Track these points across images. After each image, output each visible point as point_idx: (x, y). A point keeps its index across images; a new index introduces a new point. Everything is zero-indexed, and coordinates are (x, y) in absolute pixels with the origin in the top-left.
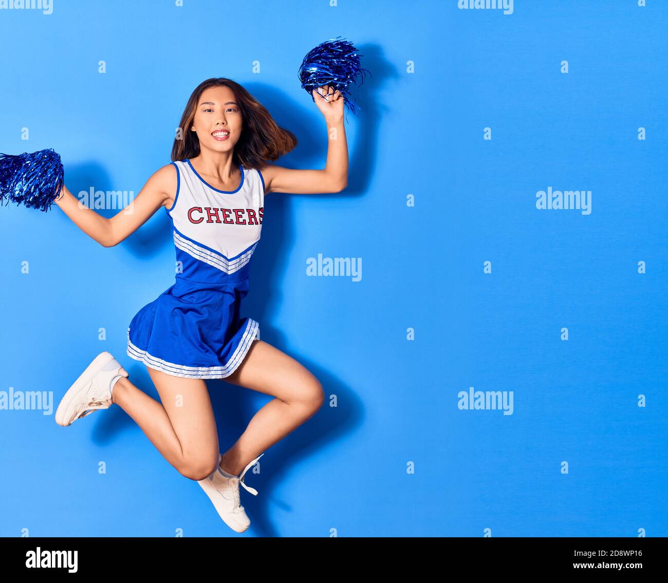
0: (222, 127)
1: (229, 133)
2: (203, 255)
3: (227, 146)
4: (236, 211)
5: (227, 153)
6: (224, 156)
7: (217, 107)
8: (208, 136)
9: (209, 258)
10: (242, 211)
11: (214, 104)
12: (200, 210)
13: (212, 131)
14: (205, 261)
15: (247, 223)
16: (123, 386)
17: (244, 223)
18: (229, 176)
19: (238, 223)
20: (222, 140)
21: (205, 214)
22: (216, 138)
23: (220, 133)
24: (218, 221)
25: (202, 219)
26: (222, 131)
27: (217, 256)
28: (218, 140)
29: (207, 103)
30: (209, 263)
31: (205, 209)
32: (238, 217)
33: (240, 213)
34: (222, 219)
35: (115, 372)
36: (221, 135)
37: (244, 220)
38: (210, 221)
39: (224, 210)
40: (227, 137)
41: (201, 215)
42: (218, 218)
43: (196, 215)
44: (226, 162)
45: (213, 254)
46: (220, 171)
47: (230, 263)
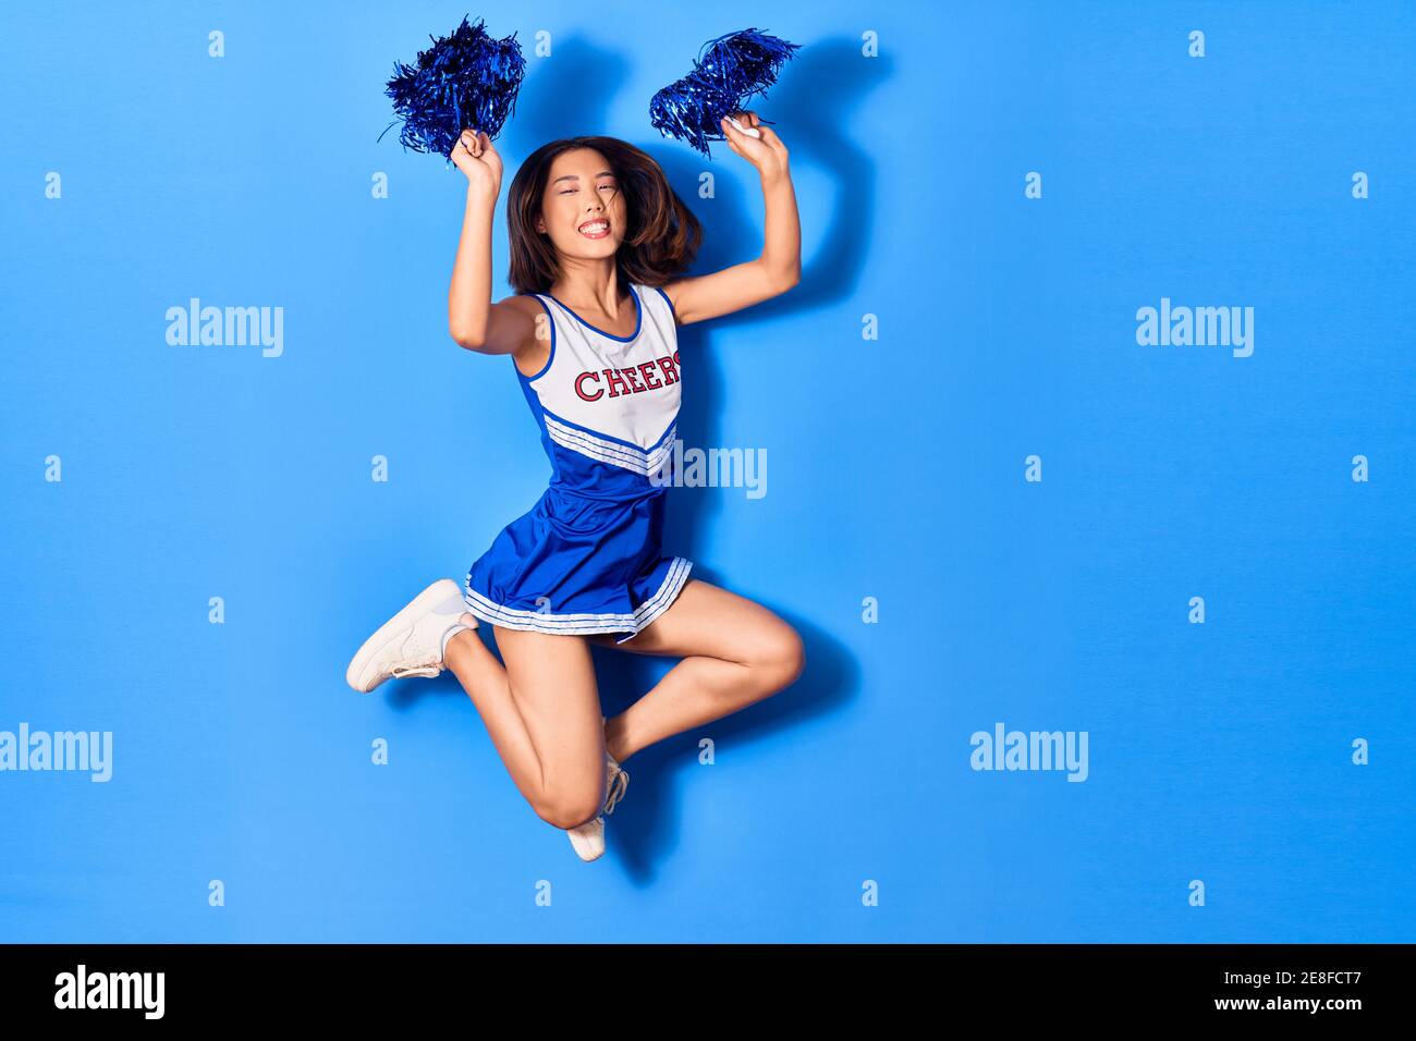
0: (597, 215)
1: (608, 224)
2: (608, 452)
3: (607, 247)
4: (642, 367)
5: (608, 260)
6: (602, 266)
7: (584, 183)
8: (573, 233)
9: (619, 456)
10: (651, 365)
11: (577, 178)
12: (595, 376)
13: (579, 224)
14: (612, 462)
15: (663, 384)
16: (464, 643)
17: (658, 385)
18: (618, 306)
19: (652, 387)
20: (598, 237)
21: (604, 383)
22: (588, 236)
23: (594, 225)
24: (626, 391)
25: (601, 392)
26: (596, 221)
27: (629, 450)
28: (590, 238)
29: (566, 178)
30: (618, 464)
31: (604, 372)
32: (648, 376)
33: (649, 370)
34: (630, 387)
35: (454, 619)
36: (598, 228)
37: (658, 380)
38: (614, 394)
39: (626, 371)
40: (608, 231)
41: (598, 386)
42: (625, 385)
43: (589, 387)
44: (608, 280)
45: (624, 449)
46: (601, 296)
47: (649, 457)
